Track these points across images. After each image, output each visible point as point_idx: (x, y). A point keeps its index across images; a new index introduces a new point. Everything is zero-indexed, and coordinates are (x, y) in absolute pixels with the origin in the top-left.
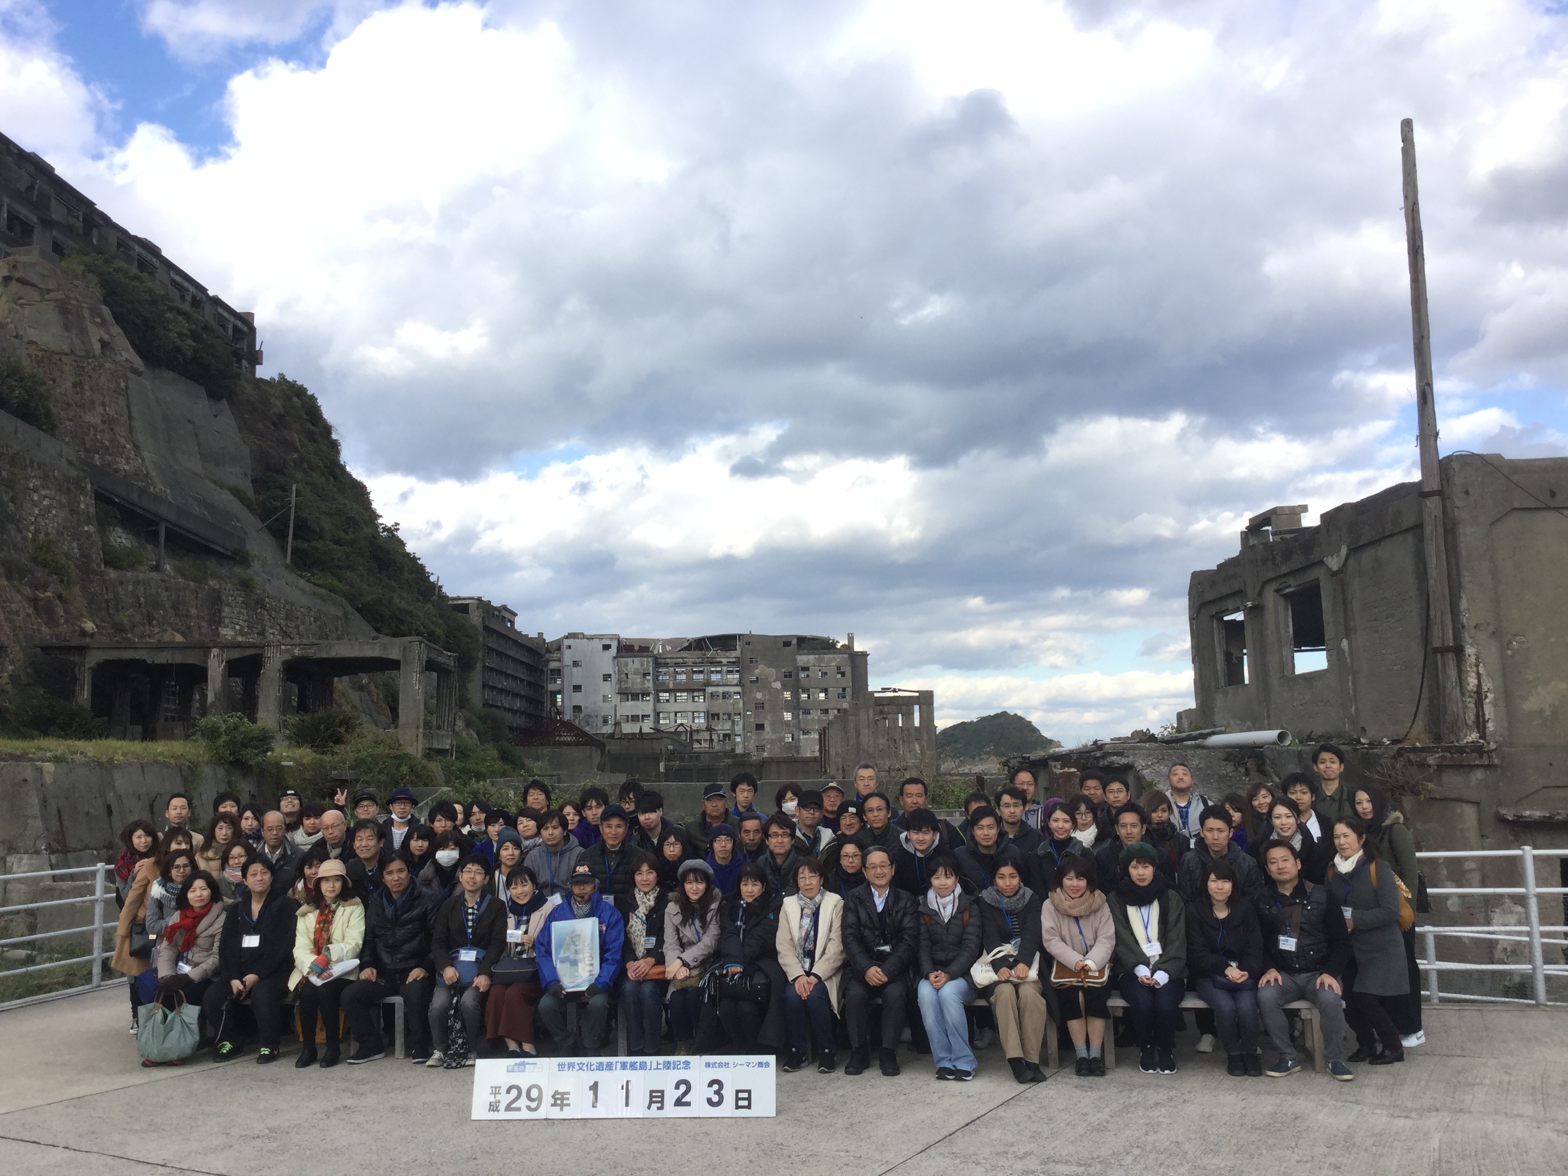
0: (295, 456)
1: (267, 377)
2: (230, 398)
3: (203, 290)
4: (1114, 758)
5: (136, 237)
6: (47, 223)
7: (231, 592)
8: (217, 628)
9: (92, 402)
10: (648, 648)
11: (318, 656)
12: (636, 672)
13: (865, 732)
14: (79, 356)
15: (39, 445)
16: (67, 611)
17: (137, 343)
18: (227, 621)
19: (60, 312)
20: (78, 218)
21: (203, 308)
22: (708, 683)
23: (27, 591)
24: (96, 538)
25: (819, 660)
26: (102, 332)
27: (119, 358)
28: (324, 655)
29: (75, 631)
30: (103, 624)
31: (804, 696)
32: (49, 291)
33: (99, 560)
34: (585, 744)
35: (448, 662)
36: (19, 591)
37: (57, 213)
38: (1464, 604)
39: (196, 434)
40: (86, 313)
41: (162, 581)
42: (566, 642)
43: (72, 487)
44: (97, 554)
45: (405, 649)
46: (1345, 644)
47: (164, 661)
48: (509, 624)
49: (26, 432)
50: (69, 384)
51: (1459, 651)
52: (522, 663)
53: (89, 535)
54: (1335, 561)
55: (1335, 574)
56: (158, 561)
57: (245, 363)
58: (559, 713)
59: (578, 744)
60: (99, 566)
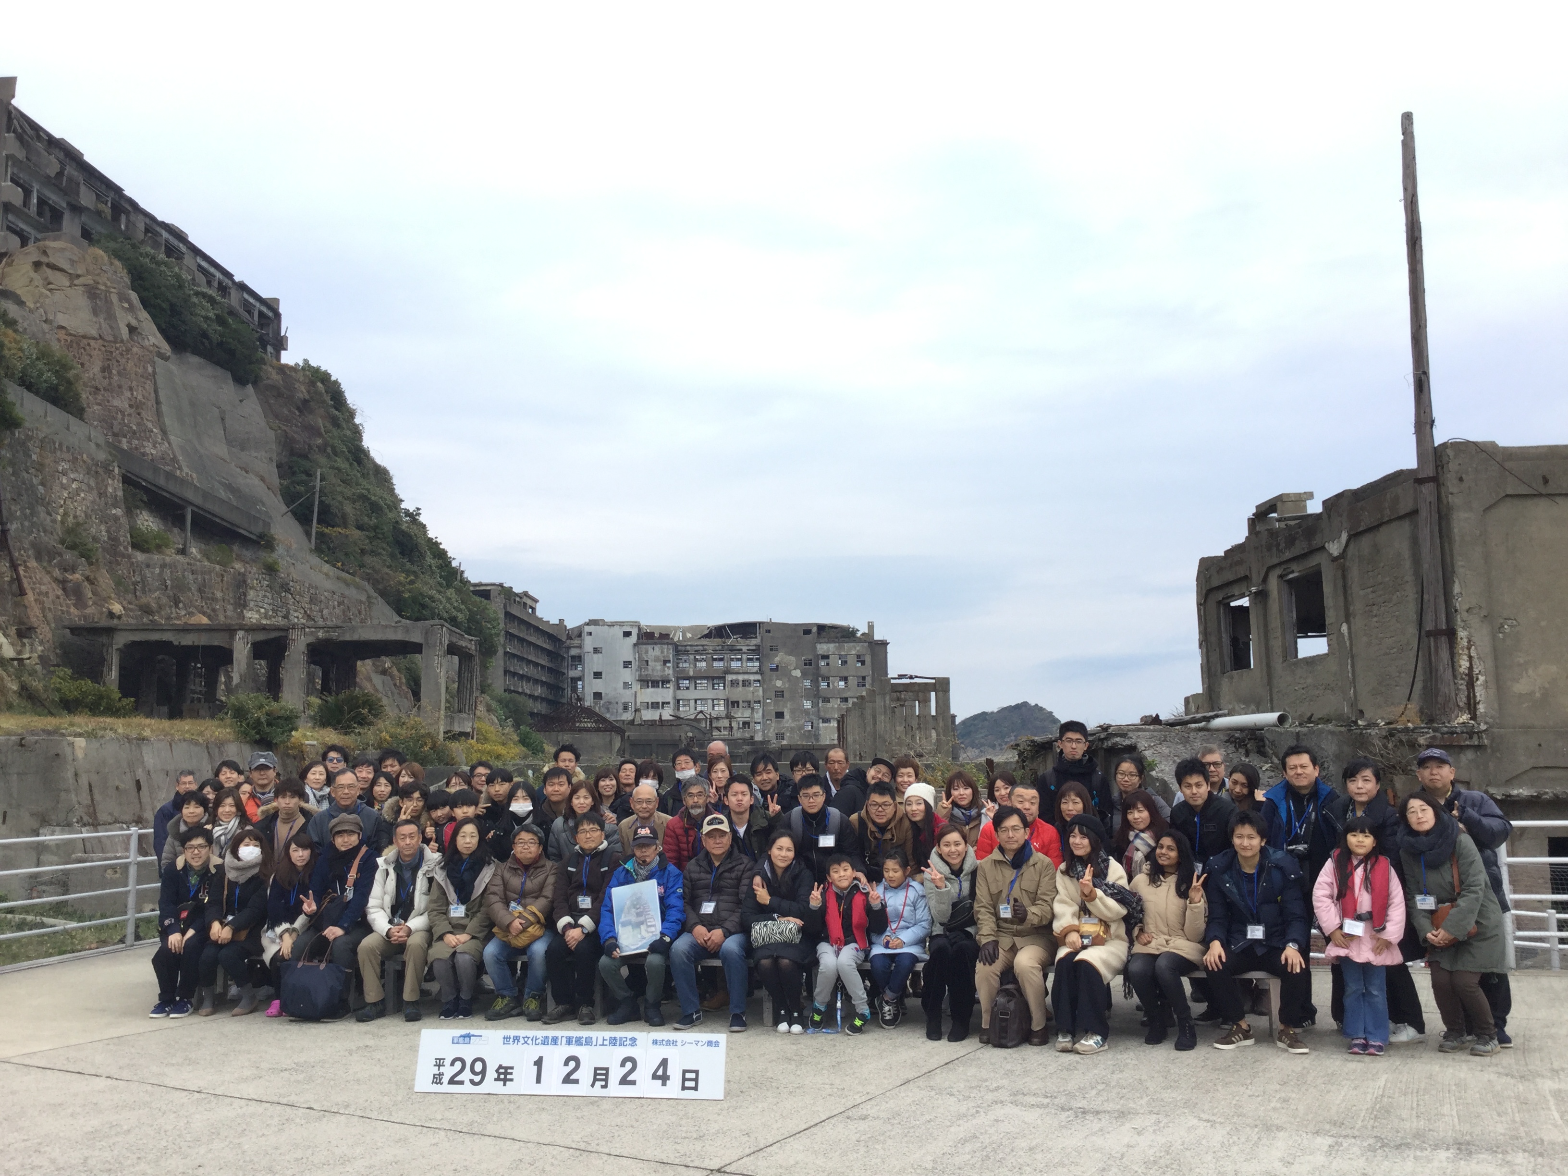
0: (320, 441)
1: (292, 363)
2: (255, 383)
3: (228, 275)
4: (1118, 739)
5: (163, 223)
6: (76, 209)
7: (257, 576)
8: (242, 612)
9: (120, 387)
10: (667, 635)
11: (341, 639)
12: (657, 659)
13: (881, 718)
14: (107, 341)
15: (68, 429)
16: (95, 593)
17: (164, 327)
18: (252, 604)
19: (88, 297)
20: (106, 204)
21: (230, 294)
22: (728, 671)
23: (57, 573)
24: (124, 521)
25: (839, 648)
26: (130, 317)
27: (146, 343)
28: (347, 637)
29: (102, 613)
30: (130, 606)
31: (824, 685)
32: (78, 276)
33: (126, 543)
34: (605, 730)
35: (469, 646)
36: (48, 573)
37: (86, 198)
38: (1457, 589)
39: (223, 419)
40: (114, 298)
41: (188, 564)
42: (587, 629)
43: (100, 470)
44: (125, 538)
45: (427, 633)
46: (1344, 628)
47: (190, 643)
48: (530, 611)
49: (55, 415)
50: (96, 369)
51: (1451, 634)
52: (543, 649)
53: (116, 518)
54: (1335, 547)
55: (1335, 559)
56: (185, 545)
57: (270, 349)
58: (579, 699)
59: (598, 730)
60: (126, 548)
